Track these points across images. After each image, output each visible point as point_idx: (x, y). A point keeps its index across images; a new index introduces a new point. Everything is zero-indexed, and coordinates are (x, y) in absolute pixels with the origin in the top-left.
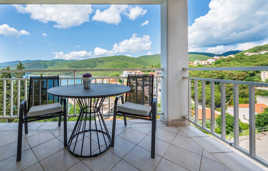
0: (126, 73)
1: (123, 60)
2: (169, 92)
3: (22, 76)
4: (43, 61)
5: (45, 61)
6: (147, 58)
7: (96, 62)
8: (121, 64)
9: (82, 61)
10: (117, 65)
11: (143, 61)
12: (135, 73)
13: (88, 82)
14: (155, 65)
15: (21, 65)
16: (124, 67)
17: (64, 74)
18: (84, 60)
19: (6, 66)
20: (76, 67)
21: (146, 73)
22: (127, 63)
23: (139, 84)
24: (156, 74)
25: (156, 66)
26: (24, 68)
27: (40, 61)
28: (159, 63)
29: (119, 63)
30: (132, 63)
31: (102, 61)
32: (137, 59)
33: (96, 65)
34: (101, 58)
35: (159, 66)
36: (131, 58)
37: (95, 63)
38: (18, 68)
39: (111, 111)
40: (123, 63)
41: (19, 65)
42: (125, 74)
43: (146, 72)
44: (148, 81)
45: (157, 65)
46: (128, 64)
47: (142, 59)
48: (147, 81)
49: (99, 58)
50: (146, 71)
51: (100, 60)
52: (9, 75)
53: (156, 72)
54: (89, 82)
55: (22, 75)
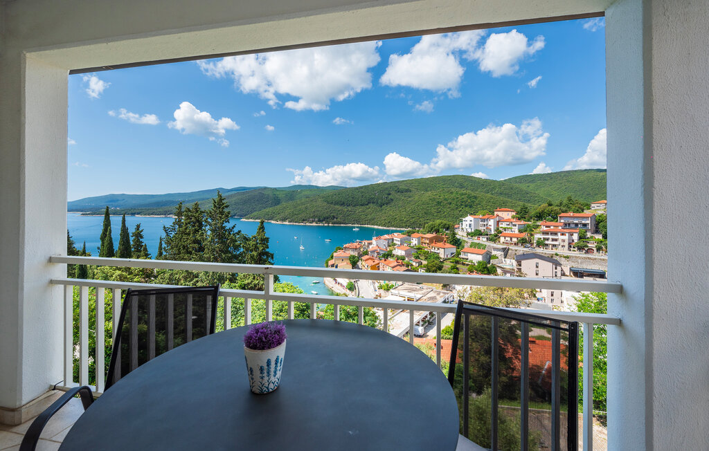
0: (471, 221)
1: (462, 186)
2: (656, 405)
3: (223, 223)
4: (271, 188)
5: (275, 189)
6: (533, 181)
7: (393, 192)
8: (457, 198)
9: (357, 188)
10: (445, 200)
11: (521, 191)
12: (498, 222)
13: (262, 369)
14: (558, 202)
15: (221, 200)
16: (466, 206)
17: (316, 219)
18: (361, 188)
19: (193, 201)
20: (344, 203)
21: (530, 223)
22: (473, 194)
23: (510, 251)
24: (560, 228)
25: (561, 204)
26: (227, 207)
27: (265, 188)
28: (569, 194)
29: (452, 196)
30: (489, 195)
31: (408, 191)
32: (502, 184)
33: (392, 200)
34: (403, 181)
35: (571, 205)
36: (486, 181)
37: (389, 194)
38: (215, 206)
39: (430, 318)
40: (462, 194)
41: (217, 199)
42: (468, 223)
43: (529, 221)
44: (535, 245)
45: (565, 201)
46: (475, 197)
47: (517, 185)
48: (532, 244)
49: (398, 182)
50: (531, 218)
51: (402, 187)
52: (198, 221)
53: (562, 221)
54: (265, 372)
55: (223, 221)
